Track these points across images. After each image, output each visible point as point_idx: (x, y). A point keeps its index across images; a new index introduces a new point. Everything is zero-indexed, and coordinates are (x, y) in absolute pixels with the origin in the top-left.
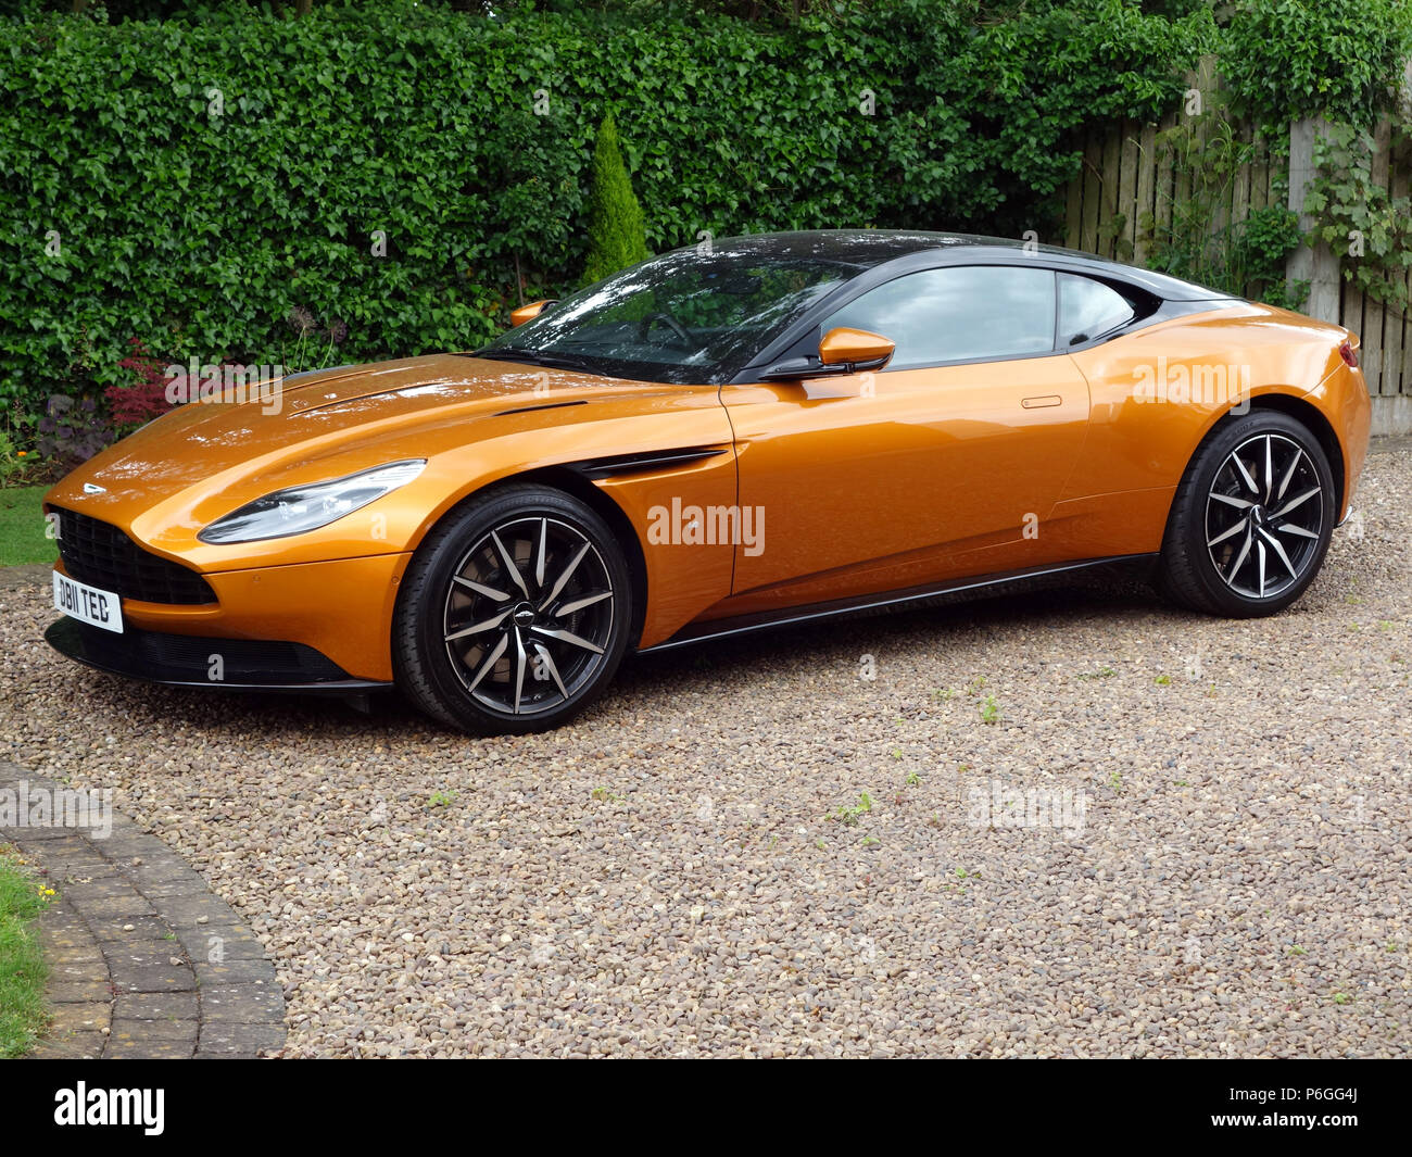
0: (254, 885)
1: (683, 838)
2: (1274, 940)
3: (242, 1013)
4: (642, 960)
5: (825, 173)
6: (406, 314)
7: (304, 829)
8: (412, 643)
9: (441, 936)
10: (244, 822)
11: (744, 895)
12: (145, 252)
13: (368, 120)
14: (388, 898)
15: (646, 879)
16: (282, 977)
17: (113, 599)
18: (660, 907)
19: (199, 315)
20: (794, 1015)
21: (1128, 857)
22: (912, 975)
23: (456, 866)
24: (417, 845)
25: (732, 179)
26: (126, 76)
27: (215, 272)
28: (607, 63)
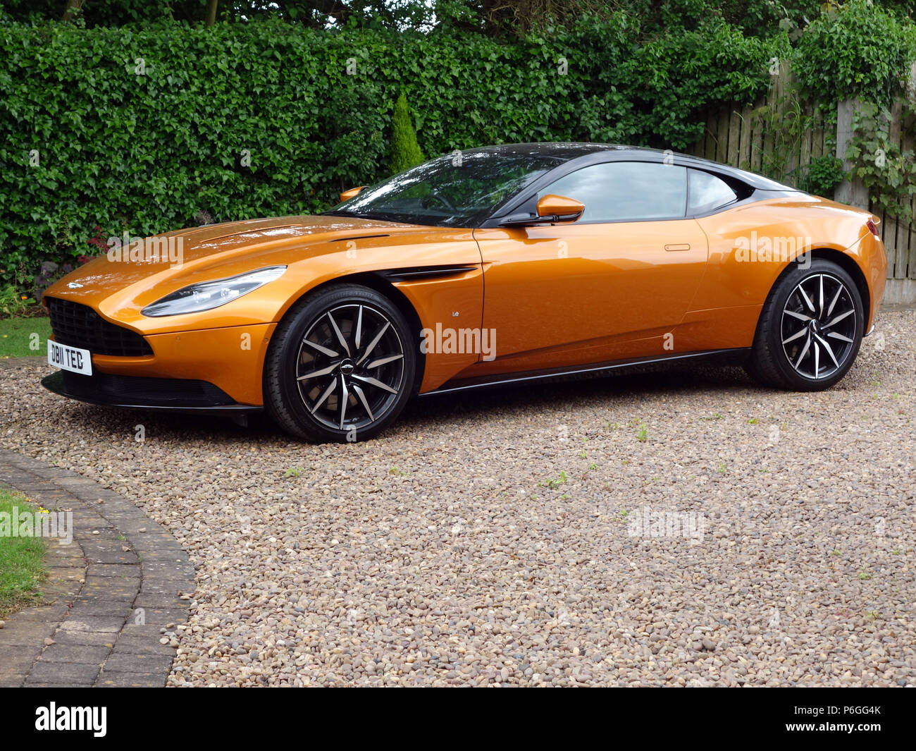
0: (175, 513)
1: (447, 495)
2: (821, 547)
3: (168, 575)
4: (421, 554)
7: (206, 487)
8: (276, 381)
9: (294, 539)
10: (169, 483)
11: (486, 522)
12: (105, 172)
13: (249, 92)
14: (260, 520)
15: (424, 513)
16: (192, 558)
17: (86, 353)
18: (432, 528)
19: (139, 214)
20: (516, 581)
21: (729, 506)
22: (592, 562)
23: (302, 506)
24: (278, 495)
25: (480, 136)
26: (96, 60)
27: (150, 186)
28: (402, 60)
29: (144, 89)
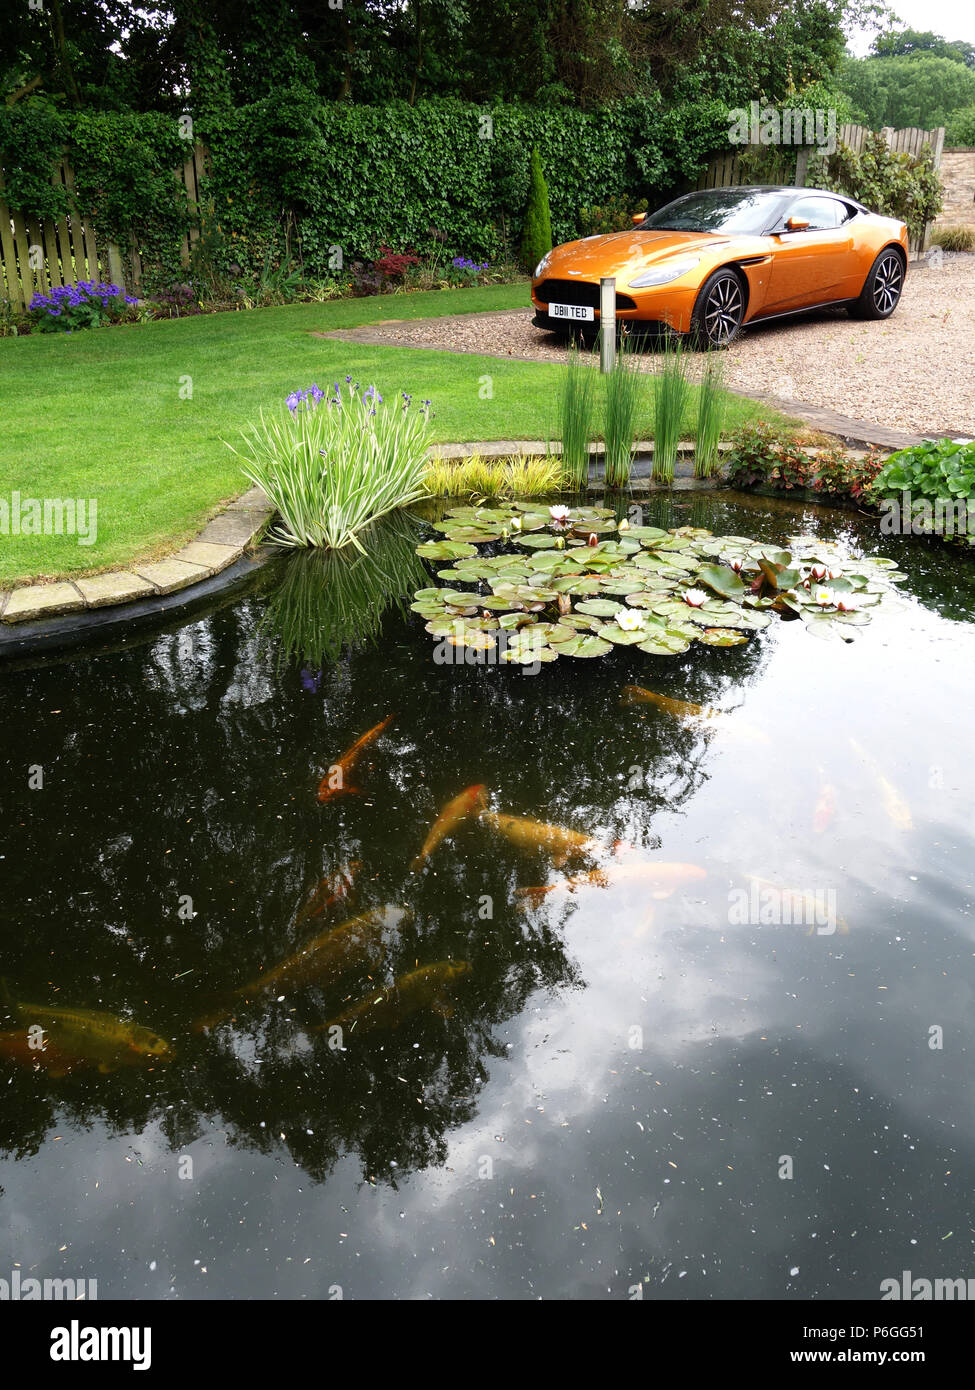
5: (607, 172)
6: (467, 231)
12: (381, 203)
13: (455, 148)
17: (590, 309)
19: (398, 230)
25: (577, 176)
26: (375, 129)
27: (404, 212)
28: (534, 126)
29: (400, 148)
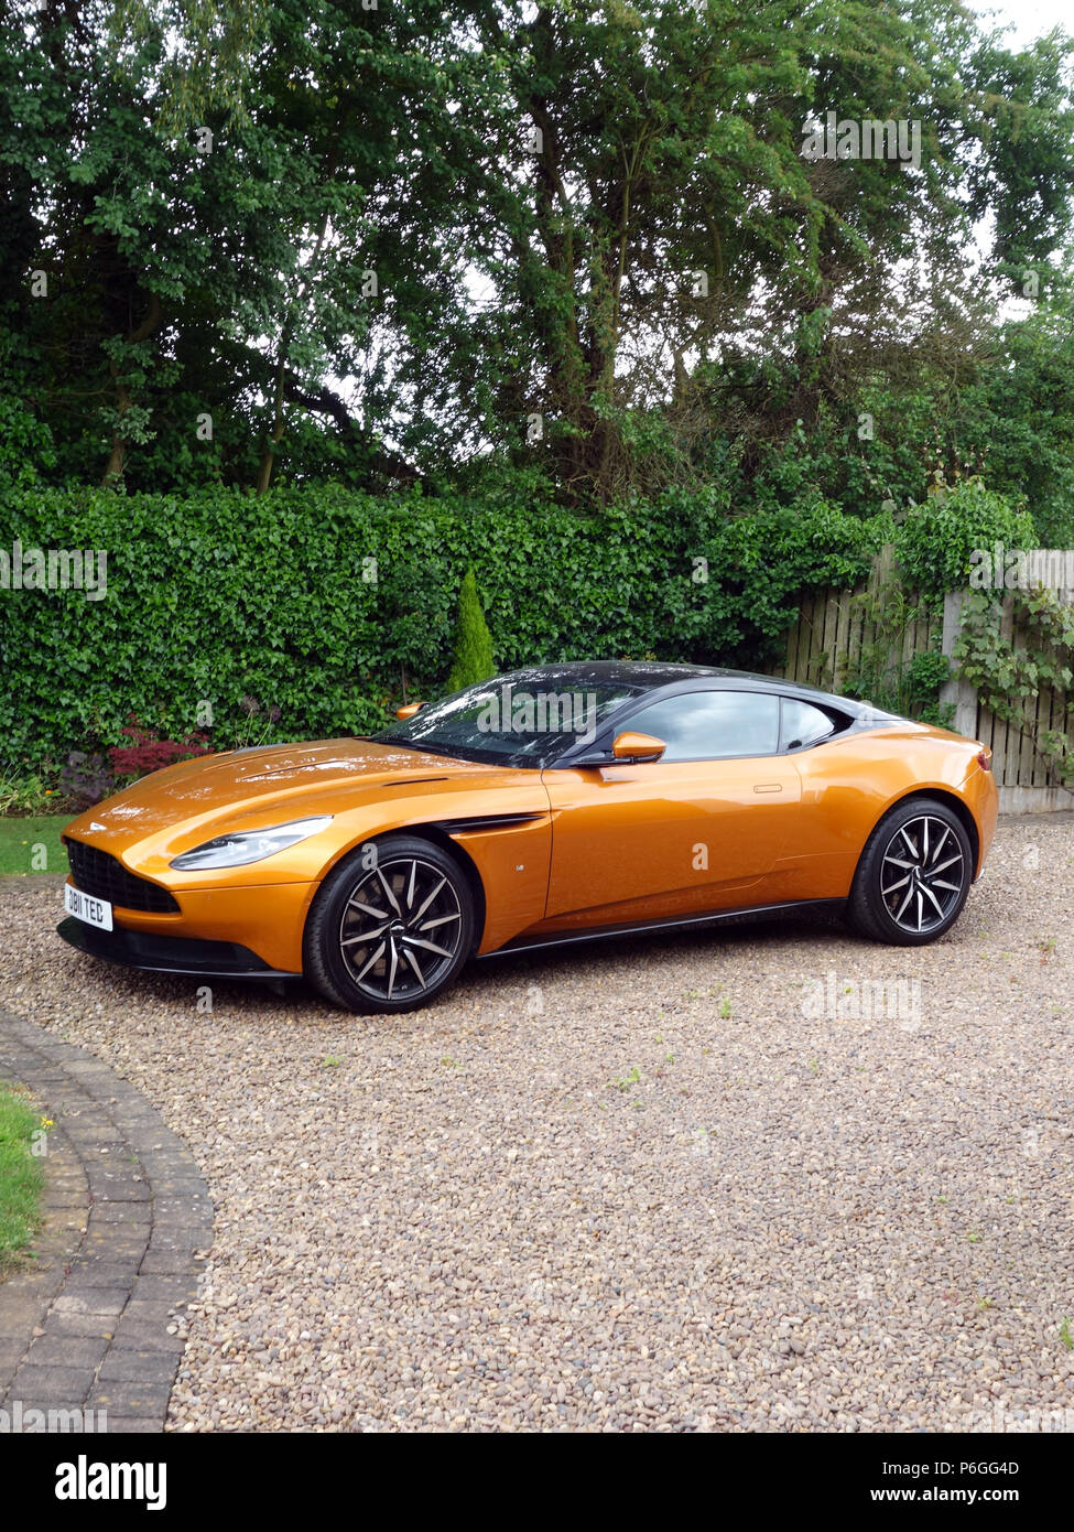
0: (196, 1121)
1: (505, 1097)
2: (925, 1191)
3: (183, 1220)
4: (471, 1189)
5: (620, 615)
6: (324, 703)
7: (234, 1080)
8: (317, 946)
9: (329, 1166)
10: (192, 1073)
11: (547, 1142)
12: (142, 653)
13: (303, 567)
14: (291, 1135)
15: (477, 1127)
16: (212, 1193)
17: (106, 906)
18: (486, 1149)
19: (178, 699)
20: (580, 1236)
21: (822, 1123)
22: (666, 1208)
23: (341, 1112)
24: (314, 1095)
25: (555, 617)
26: (136, 532)
27: (190, 669)
28: (470, 534)
29: (188, 563)
